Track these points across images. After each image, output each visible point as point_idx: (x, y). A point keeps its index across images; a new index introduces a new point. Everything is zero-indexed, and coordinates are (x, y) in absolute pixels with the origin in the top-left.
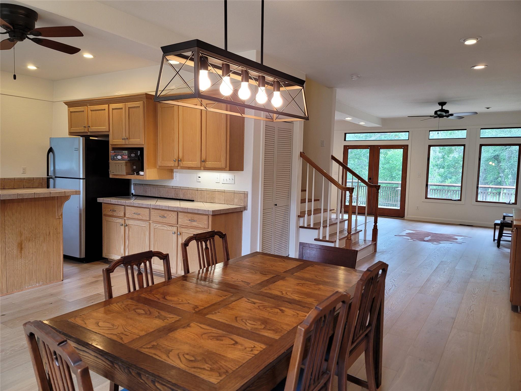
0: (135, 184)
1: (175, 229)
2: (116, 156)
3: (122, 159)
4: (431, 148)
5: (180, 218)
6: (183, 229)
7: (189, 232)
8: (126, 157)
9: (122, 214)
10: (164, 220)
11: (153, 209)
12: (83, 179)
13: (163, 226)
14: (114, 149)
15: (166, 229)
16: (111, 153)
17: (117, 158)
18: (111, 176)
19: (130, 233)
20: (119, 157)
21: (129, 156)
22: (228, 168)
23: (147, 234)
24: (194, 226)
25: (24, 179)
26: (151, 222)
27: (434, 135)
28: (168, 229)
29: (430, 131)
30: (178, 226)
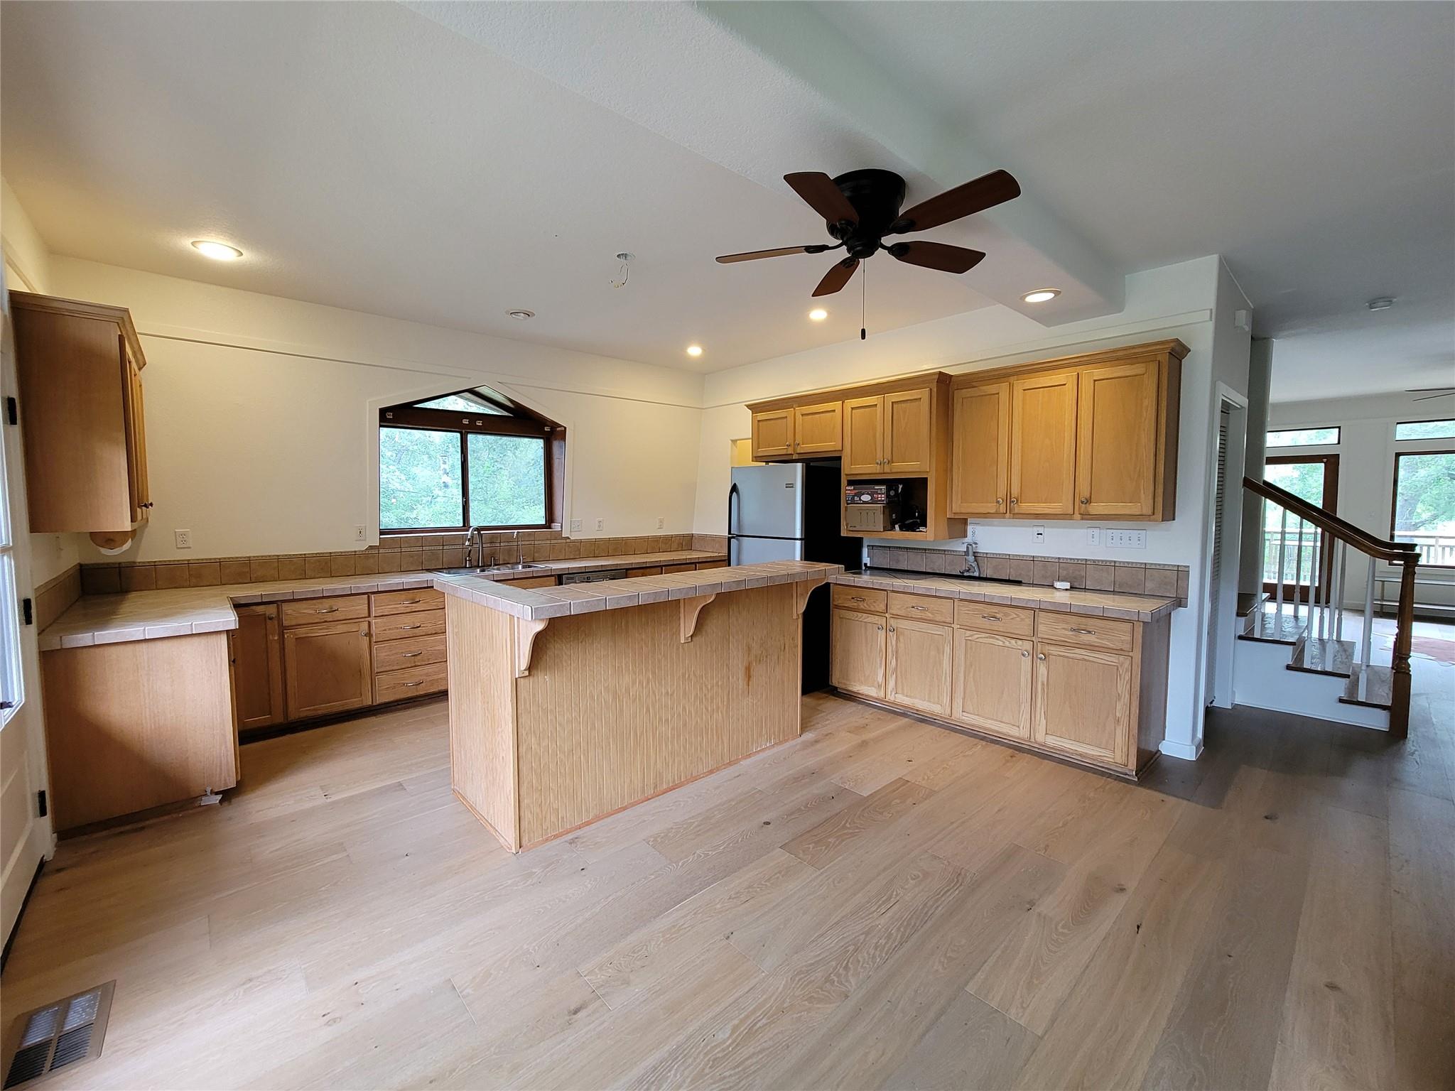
0: (871, 547)
1: (1028, 646)
2: (860, 495)
3: (873, 501)
4: (1401, 458)
5: (1041, 623)
6: (1052, 648)
7: (1069, 655)
8: (881, 497)
9: (882, 607)
10: (997, 626)
11: (962, 600)
12: (801, 539)
13: (993, 638)
14: (850, 483)
15: (1001, 643)
16: (846, 491)
17: (860, 500)
18: (843, 533)
19: (901, 645)
20: (866, 498)
21: (888, 496)
22: (1159, 515)
23: (948, 650)
24: (1087, 642)
25: (660, 537)
26: (956, 626)
27: (1404, 432)
28: (1007, 644)
29: (1398, 423)
30: (1034, 639)
